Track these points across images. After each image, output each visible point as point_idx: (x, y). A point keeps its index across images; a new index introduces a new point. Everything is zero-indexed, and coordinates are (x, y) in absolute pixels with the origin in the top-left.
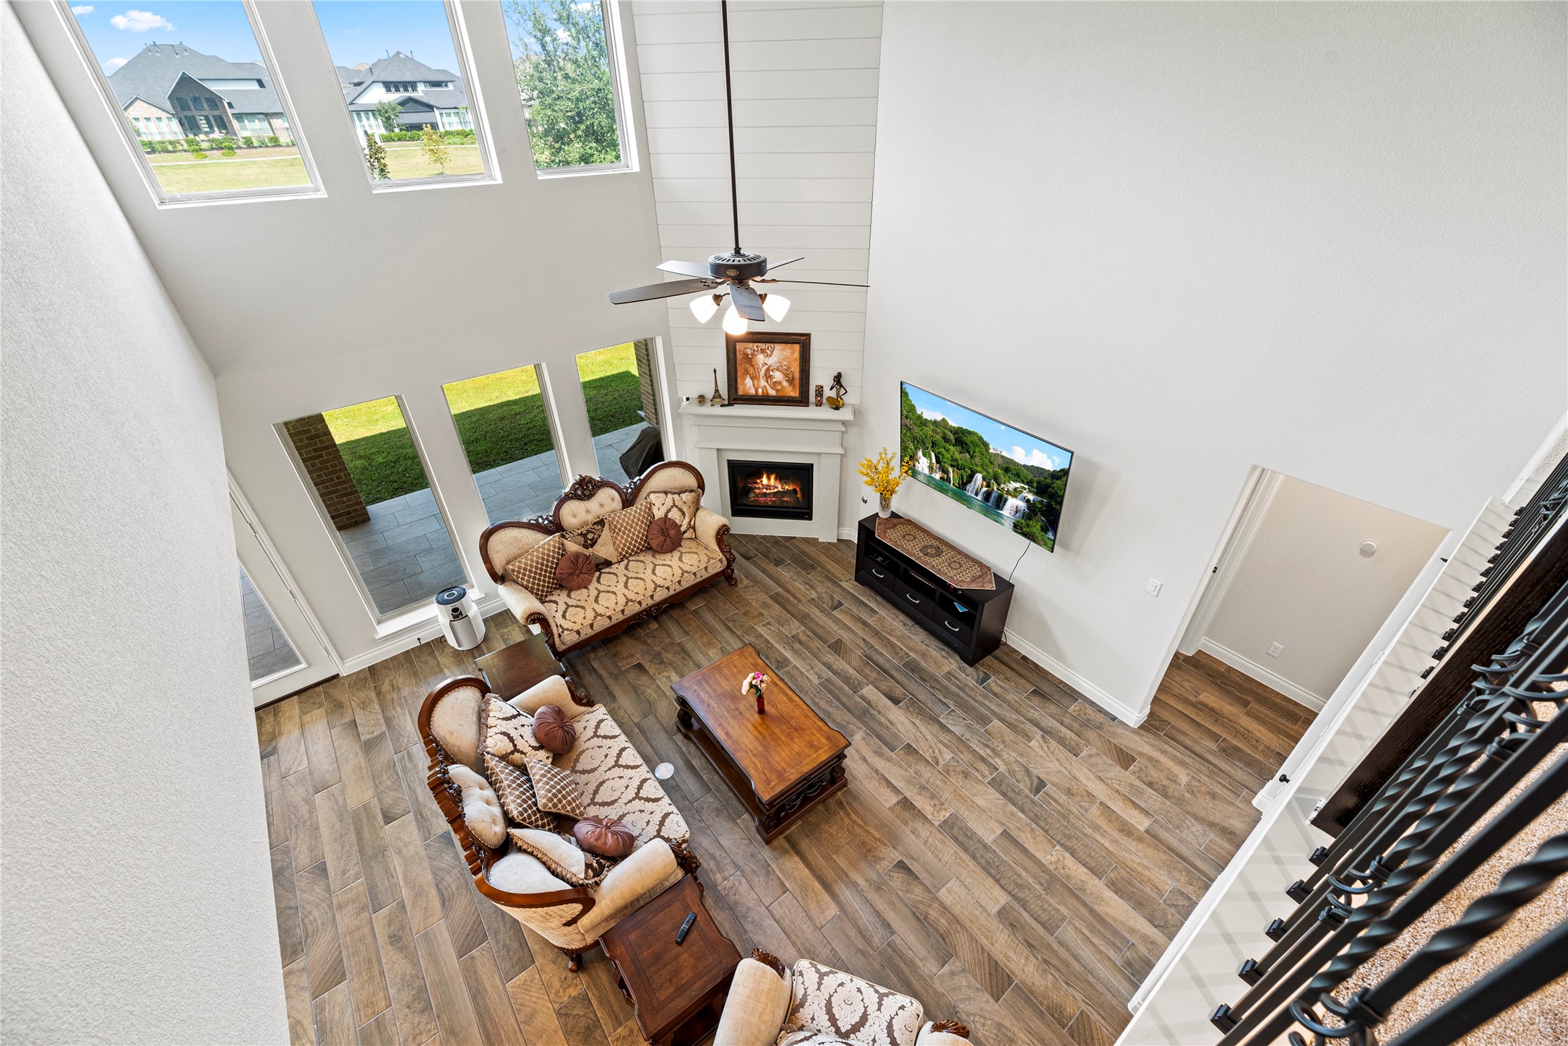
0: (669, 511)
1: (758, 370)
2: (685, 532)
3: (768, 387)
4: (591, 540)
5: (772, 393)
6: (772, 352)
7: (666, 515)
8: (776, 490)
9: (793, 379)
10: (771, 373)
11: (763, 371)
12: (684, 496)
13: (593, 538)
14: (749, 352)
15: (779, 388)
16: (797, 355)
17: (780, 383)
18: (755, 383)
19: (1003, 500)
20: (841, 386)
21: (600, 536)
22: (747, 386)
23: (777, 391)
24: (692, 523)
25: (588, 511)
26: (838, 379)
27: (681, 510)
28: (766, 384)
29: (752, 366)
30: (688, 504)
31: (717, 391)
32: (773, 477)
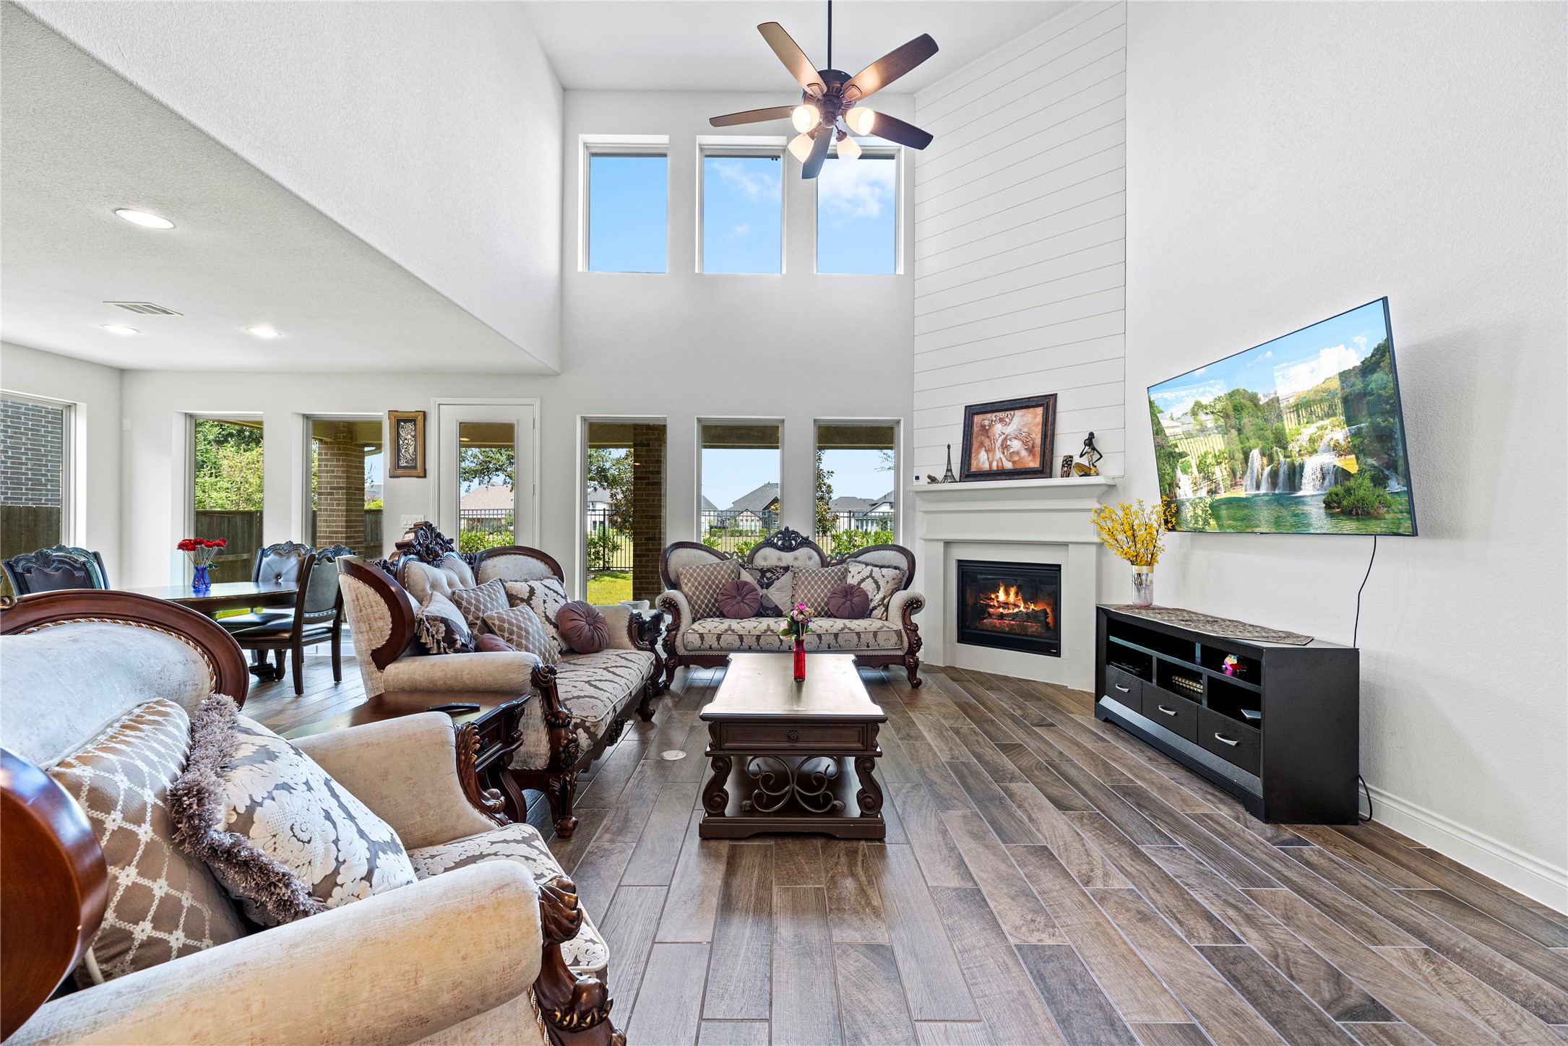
0: (863, 580)
1: (993, 441)
2: (875, 608)
3: (1004, 459)
4: (768, 579)
5: (1008, 465)
6: (1011, 420)
7: (859, 583)
8: (1016, 610)
9: (1033, 447)
10: (1009, 443)
11: (1000, 441)
12: (884, 571)
13: (771, 578)
14: (987, 423)
15: (1016, 458)
16: (1039, 419)
17: (1018, 453)
18: (990, 456)
19: (1298, 470)
20: (1094, 449)
21: (778, 578)
22: (982, 460)
23: (1014, 462)
24: (886, 601)
25: (780, 559)
26: (1090, 442)
27: (876, 582)
28: (1002, 456)
29: (988, 437)
30: (886, 579)
31: (949, 470)
32: (1013, 591)
